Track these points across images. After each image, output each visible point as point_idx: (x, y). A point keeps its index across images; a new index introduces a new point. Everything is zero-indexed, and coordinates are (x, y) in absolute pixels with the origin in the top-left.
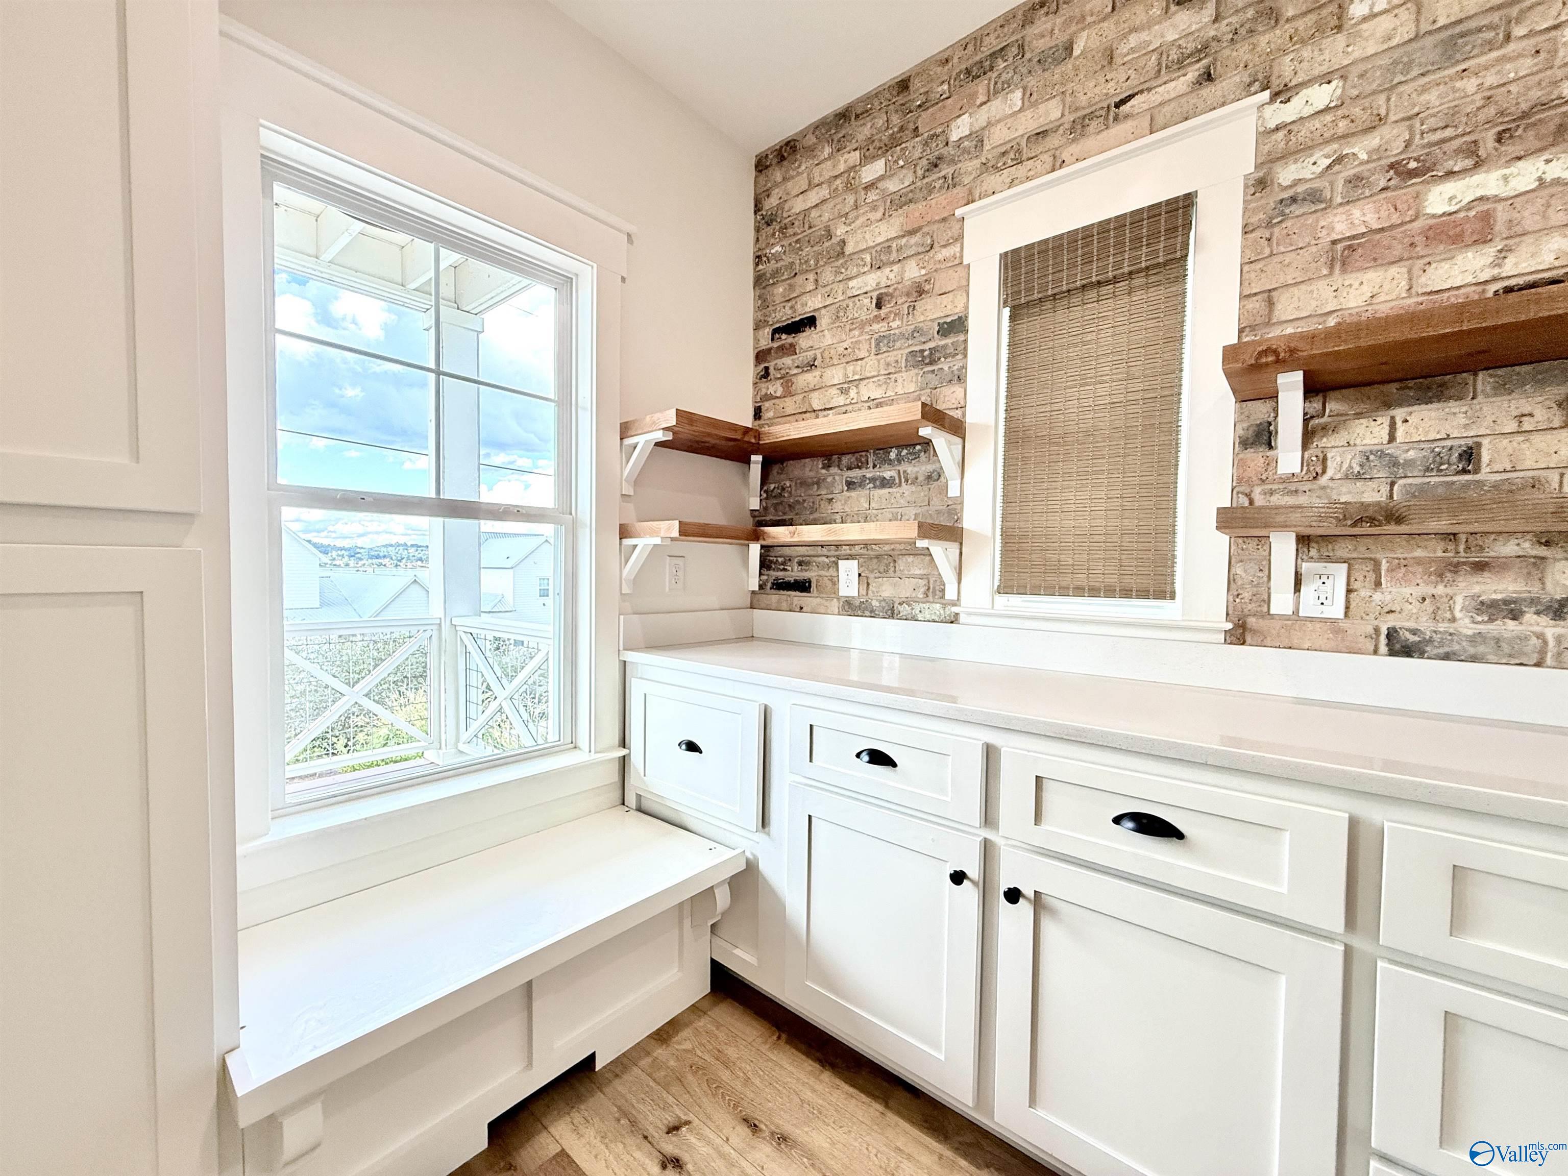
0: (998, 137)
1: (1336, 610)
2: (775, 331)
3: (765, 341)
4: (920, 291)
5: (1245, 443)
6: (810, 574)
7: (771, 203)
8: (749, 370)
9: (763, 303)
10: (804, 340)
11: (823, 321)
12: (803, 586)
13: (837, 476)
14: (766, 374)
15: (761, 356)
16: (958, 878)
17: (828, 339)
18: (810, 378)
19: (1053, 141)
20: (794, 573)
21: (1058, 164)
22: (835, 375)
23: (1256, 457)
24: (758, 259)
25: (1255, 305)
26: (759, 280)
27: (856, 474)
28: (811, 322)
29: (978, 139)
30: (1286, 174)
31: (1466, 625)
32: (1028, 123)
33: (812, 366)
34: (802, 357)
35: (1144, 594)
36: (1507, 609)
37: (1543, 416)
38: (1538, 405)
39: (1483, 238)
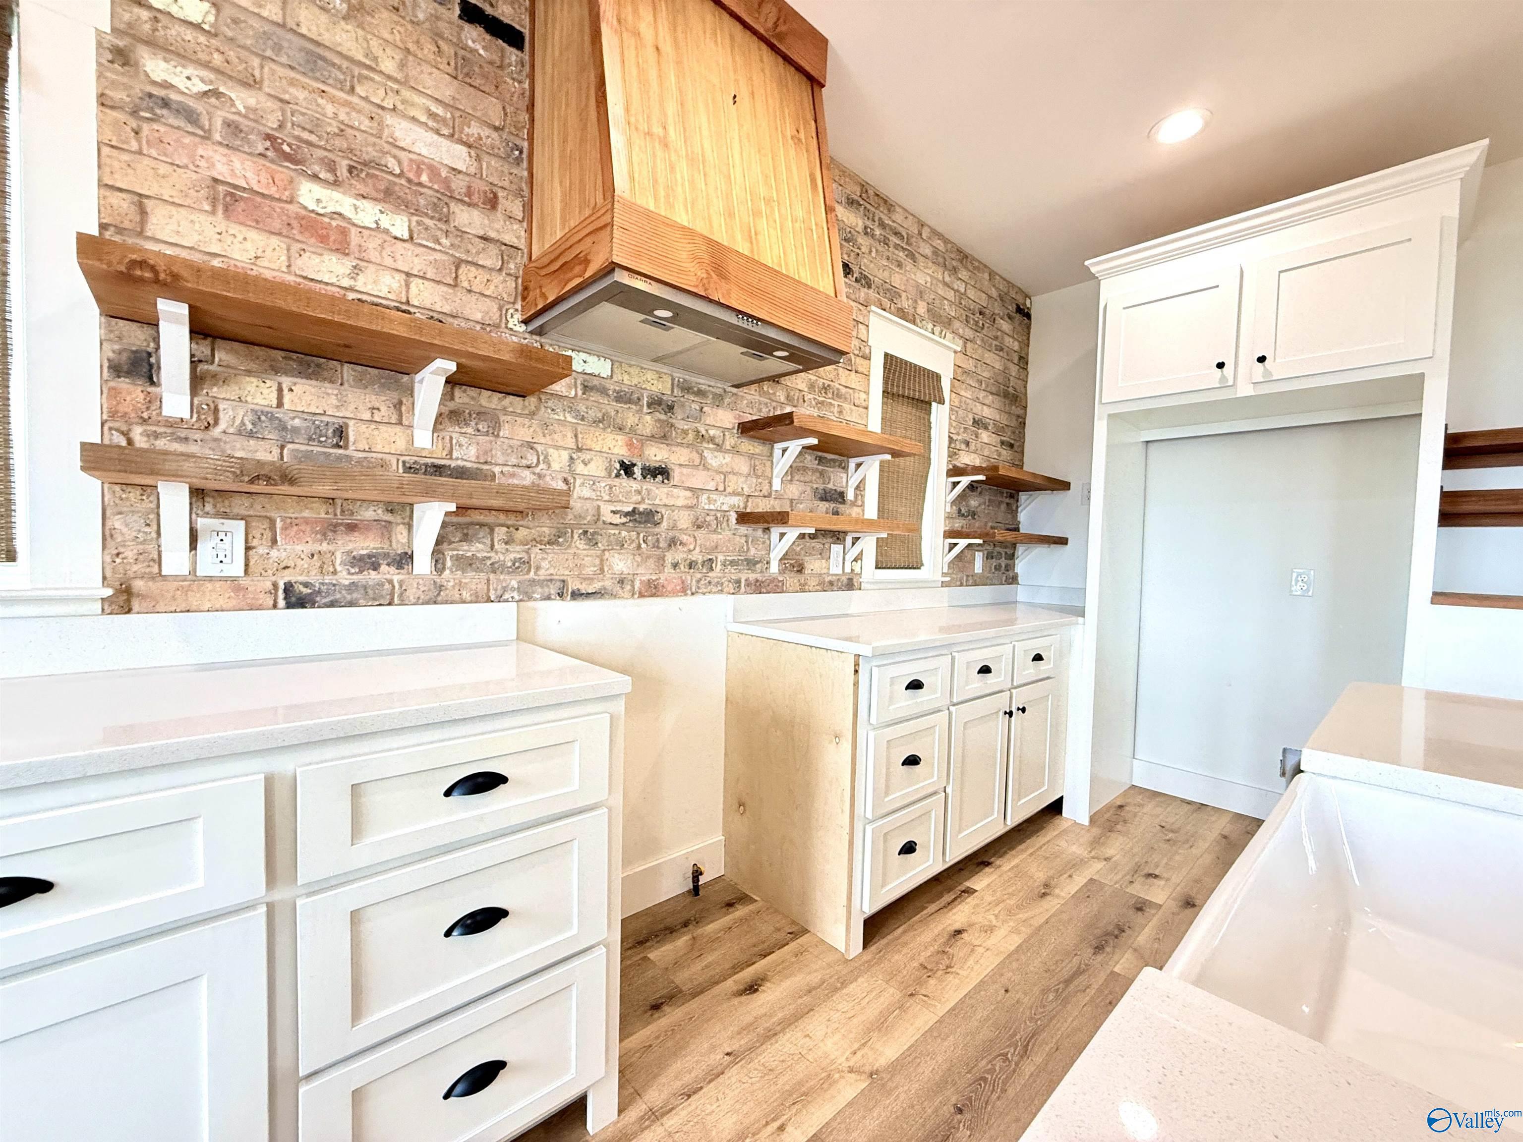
1: (237, 569)
5: (116, 369)
23: (134, 390)
25: (120, 202)
30: (154, 67)
31: (344, 577)
36: (370, 562)
37: (386, 412)
38: (383, 402)
39: (342, 250)
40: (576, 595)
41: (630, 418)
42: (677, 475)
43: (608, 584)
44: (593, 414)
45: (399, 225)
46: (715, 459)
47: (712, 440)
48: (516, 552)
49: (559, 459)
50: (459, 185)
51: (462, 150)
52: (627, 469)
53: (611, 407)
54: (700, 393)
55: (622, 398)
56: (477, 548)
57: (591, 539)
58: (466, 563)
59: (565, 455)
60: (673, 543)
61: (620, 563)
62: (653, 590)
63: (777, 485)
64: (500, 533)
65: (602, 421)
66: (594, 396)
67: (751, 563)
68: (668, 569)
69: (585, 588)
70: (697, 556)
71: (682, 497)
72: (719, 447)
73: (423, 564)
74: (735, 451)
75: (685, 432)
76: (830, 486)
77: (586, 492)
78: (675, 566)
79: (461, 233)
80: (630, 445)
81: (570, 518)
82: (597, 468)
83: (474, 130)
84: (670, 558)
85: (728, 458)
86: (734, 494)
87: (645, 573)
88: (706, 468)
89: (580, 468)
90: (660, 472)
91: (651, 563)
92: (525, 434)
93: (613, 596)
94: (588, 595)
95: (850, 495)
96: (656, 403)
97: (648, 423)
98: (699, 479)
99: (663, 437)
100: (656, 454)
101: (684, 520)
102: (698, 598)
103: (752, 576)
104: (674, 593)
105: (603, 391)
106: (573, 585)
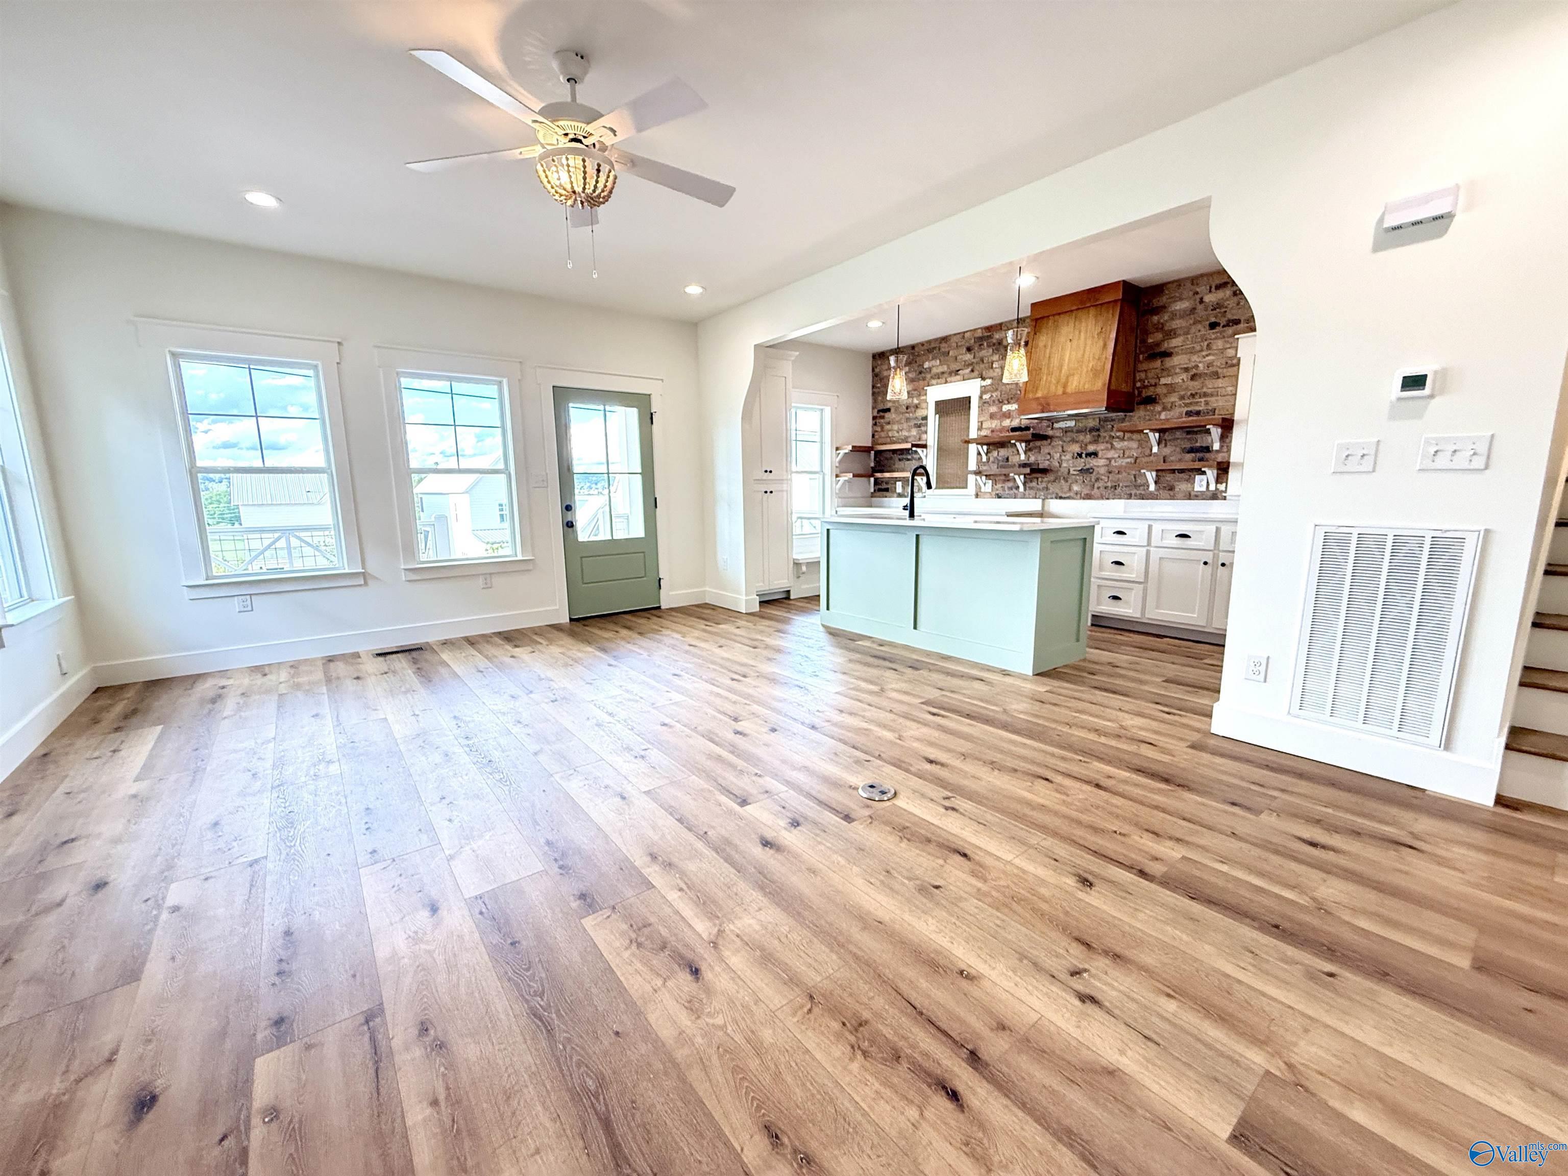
0: (934, 371)
1: (990, 490)
2: (879, 411)
3: (875, 414)
4: (917, 407)
5: (978, 455)
6: (889, 486)
7: (877, 370)
8: (871, 422)
9: (875, 401)
10: (887, 415)
11: (892, 410)
12: (887, 490)
13: (896, 457)
14: (875, 424)
15: (874, 418)
17: (894, 416)
18: (888, 427)
19: (946, 375)
20: (884, 486)
21: (946, 382)
22: (896, 427)
23: (979, 458)
24: (873, 387)
25: (981, 425)
26: (873, 394)
27: (900, 457)
28: (888, 410)
29: (930, 369)
31: (1007, 491)
32: (940, 369)
33: (889, 423)
34: (887, 420)
35: (962, 488)
36: (1010, 489)
38: (1014, 450)
39: (1009, 418)
40: (1061, 498)
41: (1081, 437)
42: (1100, 455)
43: (1072, 494)
44: (1069, 439)
46: (1118, 444)
47: (1118, 437)
48: (1044, 485)
49: (1057, 456)
52: (1080, 455)
53: (1074, 435)
54: (1113, 420)
55: (1079, 431)
56: (1034, 484)
57: (1066, 480)
58: (1031, 488)
59: (1059, 455)
60: (1097, 480)
61: (1076, 488)
62: (1089, 497)
63: (1155, 449)
64: (1040, 479)
65: (1074, 441)
66: (1069, 434)
67: (1138, 487)
68: (1096, 490)
69: (1064, 496)
70: (1109, 484)
71: (1101, 462)
73: (1021, 489)
74: (1130, 440)
75: (1105, 437)
76: (1198, 444)
77: (1065, 465)
78: (1098, 488)
80: (1081, 447)
81: (1060, 474)
82: (1069, 456)
84: (1096, 486)
85: (1126, 443)
86: (1128, 457)
87: (1086, 491)
88: (1115, 449)
89: (1063, 458)
90: (1095, 454)
91: (1088, 487)
92: (1047, 451)
93: (1073, 498)
94: (1065, 498)
95: (1216, 446)
96: (1092, 430)
97: (1088, 437)
98: (1111, 454)
99: (1095, 441)
100: (1091, 448)
101: (1103, 471)
102: (1111, 501)
103: (1138, 492)
104: (1098, 498)
105: (1072, 431)
106: (1061, 495)
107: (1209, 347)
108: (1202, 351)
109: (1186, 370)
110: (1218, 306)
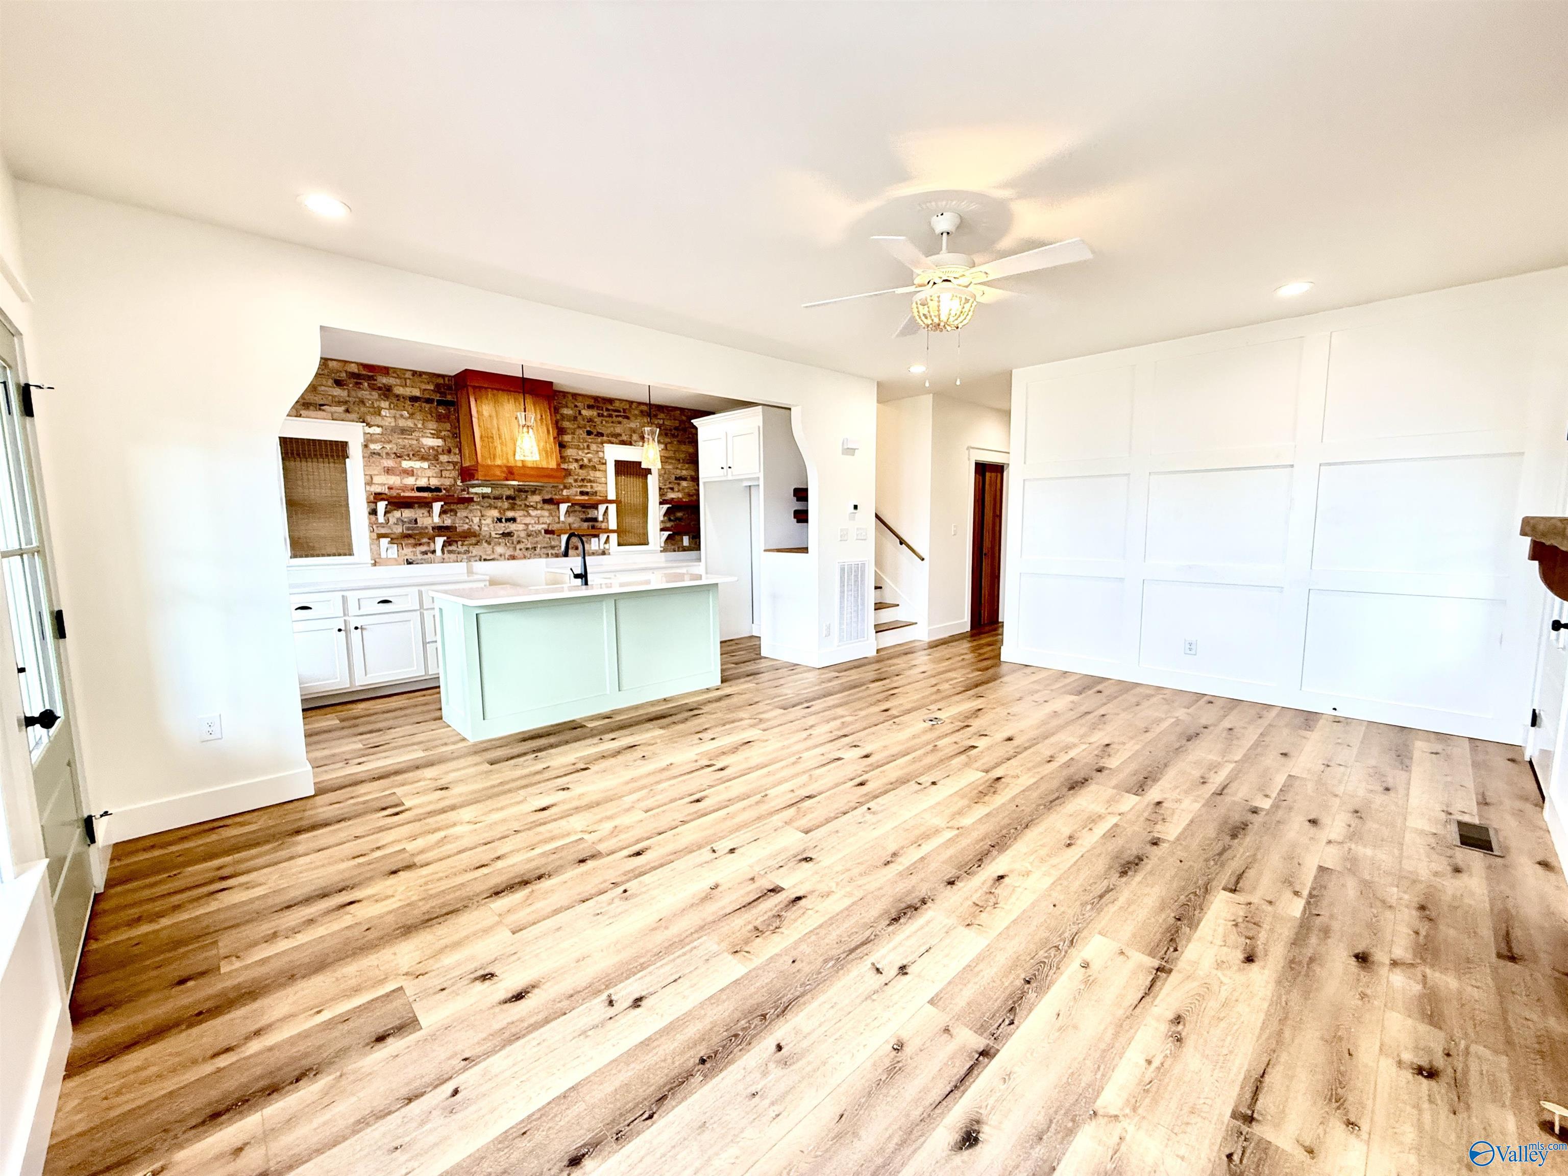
1: (396, 556)
5: (370, 514)
16: (340, 630)
23: (373, 517)
25: (368, 478)
30: (372, 446)
31: (420, 556)
35: (345, 555)
36: (425, 553)
37: (426, 514)
38: (425, 511)
39: (413, 475)
40: (485, 560)
41: (499, 504)
42: (518, 520)
43: (496, 556)
44: (486, 504)
45: (425, 465)
46: (533, 513)
47: (532, 506)
48: (465, 548)
49: (476, 520)
50: (440, 450)
51: (440, 440)
53: (492, 501)
54: (526, 492)
55: (495, 498)
56: (454, 548)
57: (489, 543)
58: (450, 552)
59: (478, 519)
60: (519, 542)
61: (500, 550)
62: (513, 558)
63: (562, 518)
64: (460, 543)
65: (490, 507)
66: (486, 500)
67: (553, 547)
68: (518, 551)
69: (488, 558)
70: (529, 546)
71: (521, 527)
72: (536, 508)
73: (439, 552)
74: (542, 509)
75: (521, 505)
76: (589, 516)
77: (486, 529)
78: (521, 549)
79: (442, 463)
80: (500, 512)
81: (481, 537)
82: (489, 521)
83: (443, 433)
84: (518, 547)
85: (539, 512)
86: (543, 524)
87: (509, 552)
88: (530, 516)
89: (483, 522)
90: (513, 520)
91: (511, 549)
92: (465, 514)
93: (499, 560)
94: (490, 560)
95: (600, 518)
96: (509, 499)
97: (506, 505)
98: (528, 520)
99: (512, 508)
100: (510, 514)
101: (523, 534)
102: (531, 560)
103: (554, 552)
104: (521, 558)
105: (489, 497)
106: (484, 557)
107: (588, 447)
108: (584, 449)
109: (577, 461)
110: (590, 420)
